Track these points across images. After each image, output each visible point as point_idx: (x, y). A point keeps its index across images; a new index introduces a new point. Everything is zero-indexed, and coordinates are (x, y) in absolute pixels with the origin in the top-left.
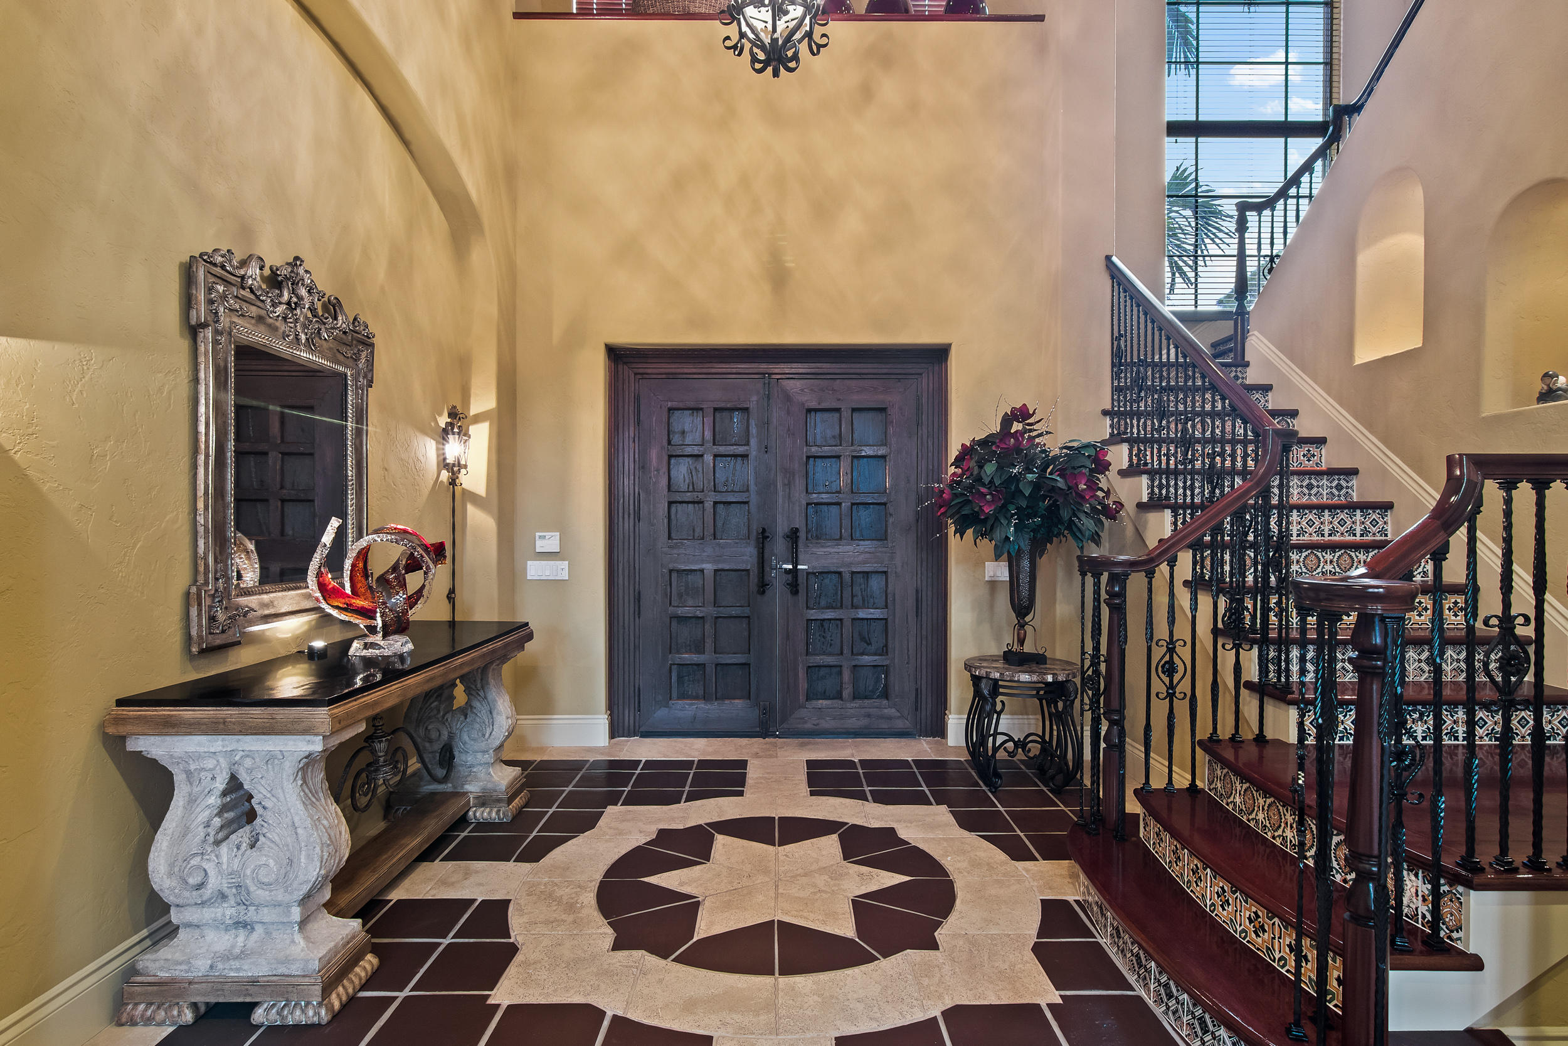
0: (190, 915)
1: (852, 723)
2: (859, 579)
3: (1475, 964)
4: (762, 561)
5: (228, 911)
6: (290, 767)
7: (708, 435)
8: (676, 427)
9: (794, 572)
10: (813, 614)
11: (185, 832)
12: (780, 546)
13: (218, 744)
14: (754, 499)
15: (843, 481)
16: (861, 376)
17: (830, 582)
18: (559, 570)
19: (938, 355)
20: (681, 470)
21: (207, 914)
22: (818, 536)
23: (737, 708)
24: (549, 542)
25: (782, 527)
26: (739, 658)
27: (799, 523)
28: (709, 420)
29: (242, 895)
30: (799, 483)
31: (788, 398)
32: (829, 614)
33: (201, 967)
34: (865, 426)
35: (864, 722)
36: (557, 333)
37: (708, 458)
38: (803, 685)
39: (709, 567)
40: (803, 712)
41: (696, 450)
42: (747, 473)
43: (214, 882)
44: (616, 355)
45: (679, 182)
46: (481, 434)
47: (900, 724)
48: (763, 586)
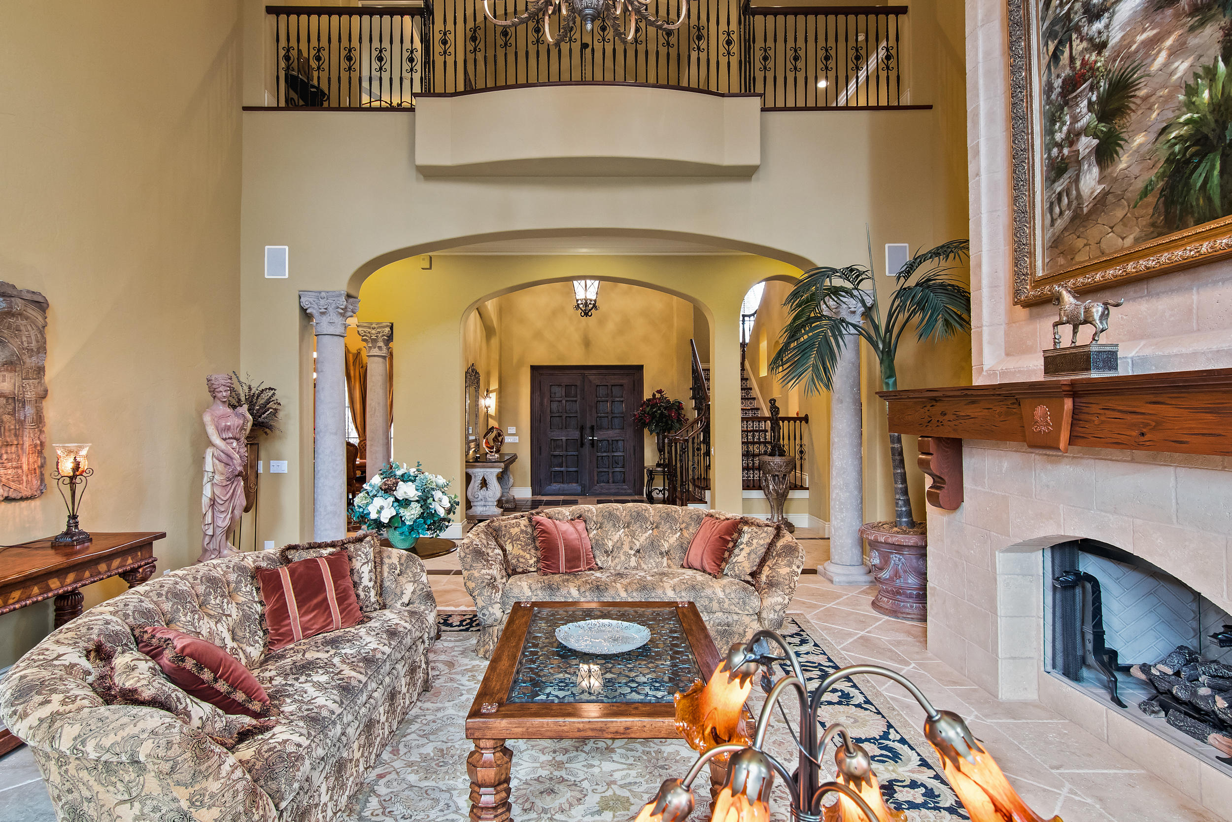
0: (475, 504)
1: (613, 491)
2: (615, 442)
3: (706, 503)
4: (582, 436)
5: (482, 503)
6: (495, 474)
7: (564, 394)
8: (553, 390)
9: (593, 440)
10: (599, 454)
11: (474, 488)
12: (588, 431)
13: (482, 470)
14: (579, 415)
15: (609, 409)
16: (614, 374)
17: (605, 443)
18: (515, 439)
19: (641, 368)
20: (555, 406)
21: (479, 503)
22: (601, 428)
23: (575, 487)
24: (512, 430)
25: (588, 425)
26: (574, 469)
27: (594, 424)
28: (564, 390)
29: (485, 500)
30: (594, 410)
31: (590, 382)
32: (605, 454)
33: (478, 513)
34: (616, 390)
35: (616, 491)
36: (515, 361)
37: (564, 402)
38: (596, 478)
39: (564, 438)
40: (596, 488)
41: (559, 399)
42: (577, 407)
43: (480, 497)
44: (534, 368)
45: (554, 313)
46: (493, 396)
47: (629, 491)
48: (582, 445)
